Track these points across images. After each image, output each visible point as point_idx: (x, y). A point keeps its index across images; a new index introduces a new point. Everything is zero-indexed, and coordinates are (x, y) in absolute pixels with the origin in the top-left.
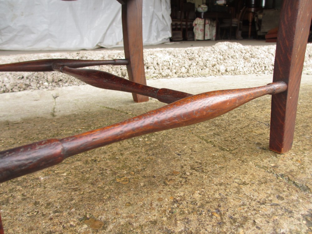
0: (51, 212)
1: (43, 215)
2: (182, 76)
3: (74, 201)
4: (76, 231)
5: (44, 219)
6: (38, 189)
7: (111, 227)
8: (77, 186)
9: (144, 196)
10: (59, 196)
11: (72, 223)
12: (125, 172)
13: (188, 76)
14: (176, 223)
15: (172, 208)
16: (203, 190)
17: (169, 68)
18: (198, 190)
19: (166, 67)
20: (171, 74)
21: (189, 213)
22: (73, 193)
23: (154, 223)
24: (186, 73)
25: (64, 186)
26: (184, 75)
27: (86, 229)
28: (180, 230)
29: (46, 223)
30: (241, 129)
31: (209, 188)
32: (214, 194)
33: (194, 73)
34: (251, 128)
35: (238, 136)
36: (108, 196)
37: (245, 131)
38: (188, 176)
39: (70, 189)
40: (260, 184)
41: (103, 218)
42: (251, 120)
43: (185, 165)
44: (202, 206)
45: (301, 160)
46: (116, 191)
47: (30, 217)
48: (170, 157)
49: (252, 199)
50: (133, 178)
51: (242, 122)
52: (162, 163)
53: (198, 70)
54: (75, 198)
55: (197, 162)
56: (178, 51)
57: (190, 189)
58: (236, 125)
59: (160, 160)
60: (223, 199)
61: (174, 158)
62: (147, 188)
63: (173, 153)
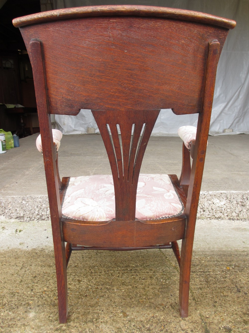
0: (114, 305)
1: (112, 306)
2: (233, 219)
3: (122, 304)
4: (119, 315)
5: (111, 307)
6: (113, 294)
7: (128, 317)
8: (125, 298)
9: (145, 310)
10: (118, 300)
11: (119, 312)
12: (145, 297)
13: (238, 219)
14: (148, 324)
15: (150, 319)
16: (166, 316)
17: (221, 212)
18: (165, 315)
19: (219, 212)
20: (223, 216)
21: (155, 323)
22: (123, 300)
23: (141, 321)
24: (237, 216)
25: (121, 296)
26: (235, 218)
27: (122, 315)
28: (147, 327)
29: (112, 309)
30: (218, 289)
31: (169, 316)
32: (169, 319)
33: (244, 217)
34: (225, 290)
35: (211, 293)
36: (133, 306)
37: (218, 291)
38: (166, 308)
39: (122, 298)
40: (191, 322)
41: (128, 313)
42: (233, 283)
43: (169, 302)
44: (161, 322)
45: (225, 319)
46: (137, 305)
47: (108, 305)
48: (167, 295)
49: (181, 327)
50: (146, 301)
51: (225, 283)
52: (161, 298)
53: (247, 215)
54: (123, 302)
55: (175, 302)
56: (235, 196)
57: (162, 314)
58: (218, 285)
59: (162, 296)
60: (170, 323)
61: (168, 297)
62: (147, 308)
63: (170, 294)
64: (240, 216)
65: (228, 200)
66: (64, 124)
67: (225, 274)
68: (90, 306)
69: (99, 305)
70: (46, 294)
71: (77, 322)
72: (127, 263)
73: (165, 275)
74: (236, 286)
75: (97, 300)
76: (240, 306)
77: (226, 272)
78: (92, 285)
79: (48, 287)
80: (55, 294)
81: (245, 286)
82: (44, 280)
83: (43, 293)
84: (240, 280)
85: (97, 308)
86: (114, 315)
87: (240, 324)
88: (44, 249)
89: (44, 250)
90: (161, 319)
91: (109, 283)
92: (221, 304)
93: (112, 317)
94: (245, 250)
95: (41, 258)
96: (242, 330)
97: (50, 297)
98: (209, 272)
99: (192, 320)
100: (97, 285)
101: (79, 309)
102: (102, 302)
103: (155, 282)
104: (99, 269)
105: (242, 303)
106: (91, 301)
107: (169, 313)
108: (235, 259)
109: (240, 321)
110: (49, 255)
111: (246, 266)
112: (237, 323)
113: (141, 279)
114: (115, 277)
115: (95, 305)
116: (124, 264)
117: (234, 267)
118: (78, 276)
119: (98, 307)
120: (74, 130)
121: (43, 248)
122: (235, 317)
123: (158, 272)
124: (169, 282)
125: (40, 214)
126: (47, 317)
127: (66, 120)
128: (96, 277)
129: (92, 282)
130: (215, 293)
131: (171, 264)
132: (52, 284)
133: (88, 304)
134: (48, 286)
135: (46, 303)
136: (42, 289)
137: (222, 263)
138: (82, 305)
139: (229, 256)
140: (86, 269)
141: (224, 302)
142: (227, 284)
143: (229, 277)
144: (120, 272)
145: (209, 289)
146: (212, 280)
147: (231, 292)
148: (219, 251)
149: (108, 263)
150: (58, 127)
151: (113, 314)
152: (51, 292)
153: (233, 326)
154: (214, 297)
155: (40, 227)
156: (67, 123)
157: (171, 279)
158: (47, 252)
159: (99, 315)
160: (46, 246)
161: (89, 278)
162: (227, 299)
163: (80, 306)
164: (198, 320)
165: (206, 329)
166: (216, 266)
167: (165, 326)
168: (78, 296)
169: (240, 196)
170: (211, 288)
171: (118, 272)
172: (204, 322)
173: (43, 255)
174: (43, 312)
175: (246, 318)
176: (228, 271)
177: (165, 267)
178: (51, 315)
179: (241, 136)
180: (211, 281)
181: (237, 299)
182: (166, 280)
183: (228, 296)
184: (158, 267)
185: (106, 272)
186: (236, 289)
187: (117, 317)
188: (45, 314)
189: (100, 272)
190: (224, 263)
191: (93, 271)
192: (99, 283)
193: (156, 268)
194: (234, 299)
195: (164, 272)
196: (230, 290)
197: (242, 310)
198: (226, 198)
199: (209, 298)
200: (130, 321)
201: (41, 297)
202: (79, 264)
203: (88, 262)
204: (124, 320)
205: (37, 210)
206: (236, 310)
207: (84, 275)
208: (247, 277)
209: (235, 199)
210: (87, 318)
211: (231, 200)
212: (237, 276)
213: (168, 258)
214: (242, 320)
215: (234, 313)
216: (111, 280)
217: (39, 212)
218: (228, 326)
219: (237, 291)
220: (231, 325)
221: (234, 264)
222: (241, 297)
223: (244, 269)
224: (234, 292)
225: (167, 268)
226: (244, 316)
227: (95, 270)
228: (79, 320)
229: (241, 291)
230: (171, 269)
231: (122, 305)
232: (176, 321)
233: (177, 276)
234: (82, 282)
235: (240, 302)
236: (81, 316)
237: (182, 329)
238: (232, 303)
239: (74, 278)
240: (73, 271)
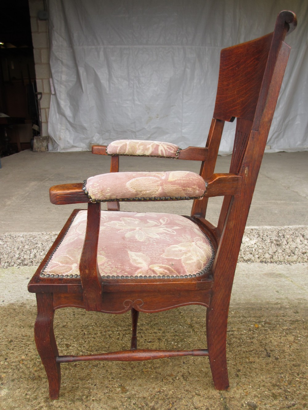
0: (111, 377)
1: (108, 378)
2: (265, 261)
4: (116, 390)
5: (107, 380)
7: (128, 393)
8: (125, 367)
9: (149, 383)
10: (116, 370)
11: (116, 386)
12: (150, 366)
14: (152, 402)
15: (156, 395)
16: (176, 390)
17: (251, 254)
18: (174, 390)
20: (253, 258)
21: (161, 399)
22: (122, 371)
23: (144, 398)
24: (270, 258)
25: (120, 365)
26: (268, 260)
27: (120, 390)
28: (151, 405)
29: (107, 382)
30: (243, 353)
31: (180, 390)
32: (179, 395)
33: (279, 260)
34: (251, 354)
35: (233, 359)
36: (135, 377)
37: (243, 356)
38: (176, 379)
39: (122, 368)
40: (207, 398)
41: (128, 388)
42: (261, 345)
43: (181, 372)
44: (168, 399)
45: (249, 393)
46: (139, 376)
47: (103, 377)
48: (178, 363)
49: (193, 405)
50: (151, 371)
51: (252, 345)
52: (170, 366)
53: (283, 257)
54: (122, 373)
55: (188, 372)
56: (269, 233)
57: (171, 388)
58: (244, 348)
59: (172, 363)
60: (180, 399)
61: (179, 365)
62: (153, 380)
63: (182, 361)
64: (274, 257)
65: (260, 238)
66: (60, 139)
67: (252, 333)
68: (79, 378)
69: (91, 378)
70: (24, 363)
71: (62, 400)
72: (130, 321)
73: (177, 336)
74: (265, 349)
75: (88, 371)
76: (269, 376)
77: (254, 331)
78: (84, 351)
79: (27, 355)
80: (35, 363)
81: (277, 349)
82: (22, 346)
83: (20, 362)
84: (271, 342)
85: (88, 382)
86: (110, 390)
87: (267, 399)
88: (25, 304)
89: (25, 306)
90: (170, 394)
91: (106, 348)
92: (245, 372)
93: (107, 393)
94: (279, 301)
95: (21, 316)
96: (270, 407)
97: (28, 368)
98: (232, 331)
99: (208, 395)
100: (90, 351)
101: (65, 383)
102: (95, 373)
103: (164, 346)
104: (93, 329)
105: (272, 371)
106: (81, 372)
107: (180, 386)
108: (266, 314)
109: (268, 395)
110: (30, 311)
111: (279, 323)
112: (264, 398)
113: (147, 342)
114: (113, 339)
115: (86, 377)
116: (126, 323)
117: (264, 324)
118: (66, 338)
119: (90, 380)
120: (73, 147)
121: (23, 303)
122: (261, 390)
123: (168, 332)
124: (182, 345)
125: (22, 258)
126: (24, 395)
127: (62, 134)
128: (89, 341)
129: (84, 347)
130: (238, 359)
131: (185, 321)
132: (32, 350)
133: (77, 376)
134: (27, 353)
135: (23, 376)
136: (19, 358)
137: (249, 319)
138: (70, 378)
139: (258, 310)
140: (77, 330)
141: (249, 370)
142: (254, 346)
143: (257, 337)
144: (120, 333)
145: (231, 353)
146: (236, 341)
147: (259, 357)
148: (247, 303)
149: (106, 321)
150: (52, 142)
151: (109, 388)
152: (30, 361)
153: (259, 402)
154: (238, 365)
155: (21, 274)
156: (64, 137)
157: (184, 341)
158: (28, 307)
159: (91, 391)
160: (27, 300)
161: (80, 341)
162: (254, 366)
163: (67, 379)
164: (215, 395)
165: (226, 407)
166: (241, 324)
167: (173, 403)
168: (65, 367)
169: (275, 233)
170: (234, 353)
171: (118, 332)
172: (222, 398)
173: (23, 312)
174: (18, 389)
175: (275, 391)
176: (256, 330)
177: (178, 326)
178: (29, 393)
179: (280, 155)
180: (234, 342)
181: (266, 367)
182: (178, 342)
183: (254, 362)
184: (169, 325)
185: (102, 334)
186: (265, 353)
187: (114, 392)
188: (21, 390)
189: (95, 334)
190: (252, 319)
191: (86, 332)
192: (93, 348)
193: (166, 327)
194: (262, 366)
195: (176, 332)
196: (258, 354)
197: (271, 380)
198: (258, 236)
199: (231, 366)
200: (129, 398)
201: (17, 368)
202: (69, 323)
203: (80, 321)
204: (122, 397)
205: (18, 252)
206: (263, 381)
207: (74, 338)
208: (280, 337)
209: (269, 237)
210: (74, 396)
211: (264, 238)
212: (267, 336)
213: (182, 314)
214: (270, 394)
215: (261, 385)
216: (109, 344)
217: (20, 255)
218: (253, 402)
219: (266, 355)
220: (256, 400)
221: (264, 320)
222: (271, 363)
223: (276, 326)
224: (263, 358)
225: (181, 326)
226: (273, 389)
227: (89, 331)
228: (64, 398)
229: (271, 356)
230: (185, 327)
231: (121, 377)
232: (188, 396)
233: (192, 336)
234: (71, 348)
235: (269, 371)
236: (68, 392)
237: (195, 407)
238: (260, 371)
239: (62, 341)
240: (61, 333)
